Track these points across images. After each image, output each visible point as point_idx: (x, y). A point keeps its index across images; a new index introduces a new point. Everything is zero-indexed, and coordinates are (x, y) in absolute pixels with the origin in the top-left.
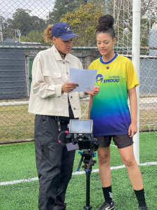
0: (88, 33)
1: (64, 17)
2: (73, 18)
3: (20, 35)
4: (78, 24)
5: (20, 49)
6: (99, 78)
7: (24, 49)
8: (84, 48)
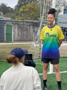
0: (32, 15)
1: (22, 7)
2: (26, 8)
3: (2, 14)
4: (28, 11)
5: (3, 20)
6: (47, 34)
7: (4, 20)
8: (30, 21)
